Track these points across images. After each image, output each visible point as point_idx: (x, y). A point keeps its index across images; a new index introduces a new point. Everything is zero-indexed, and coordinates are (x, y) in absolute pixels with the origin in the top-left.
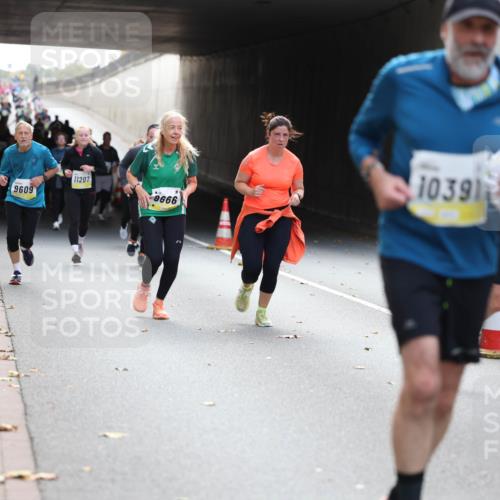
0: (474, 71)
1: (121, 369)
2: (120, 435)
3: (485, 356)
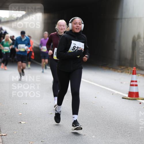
2: (25, 123)
3: (129, 99)
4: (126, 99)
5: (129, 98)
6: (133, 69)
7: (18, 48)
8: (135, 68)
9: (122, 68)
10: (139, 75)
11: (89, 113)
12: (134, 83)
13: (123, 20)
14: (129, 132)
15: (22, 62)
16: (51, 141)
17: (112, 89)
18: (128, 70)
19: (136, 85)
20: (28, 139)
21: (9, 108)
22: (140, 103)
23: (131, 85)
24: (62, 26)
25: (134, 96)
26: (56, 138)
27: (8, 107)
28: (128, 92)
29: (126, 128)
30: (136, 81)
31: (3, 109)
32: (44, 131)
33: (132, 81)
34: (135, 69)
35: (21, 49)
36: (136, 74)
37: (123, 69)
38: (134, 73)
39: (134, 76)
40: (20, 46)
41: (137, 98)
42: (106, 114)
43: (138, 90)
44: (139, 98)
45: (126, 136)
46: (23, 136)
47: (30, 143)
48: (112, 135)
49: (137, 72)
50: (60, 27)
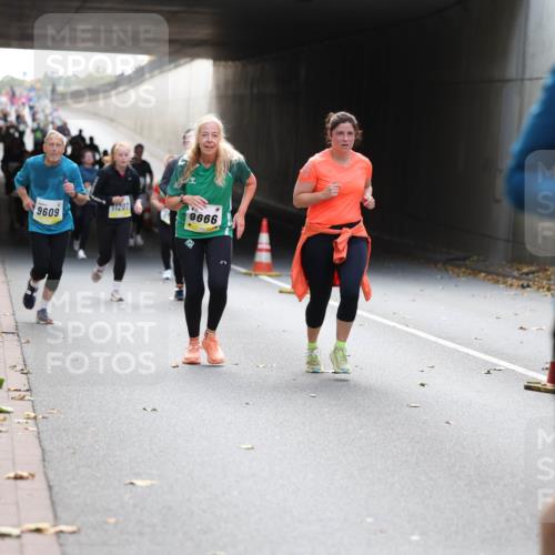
1: (149, 409)
2: (149, 483)
3: (553, 391)
4: (538, 390)
5: (550, 386)
9: (526, 269)
11: (395, 447)
13: (527, 83)
17: (486, 353)
21: (88, 428)
27: (85, 423)
31: (65, 430)
37: (527, 274)
42: (464, 448)
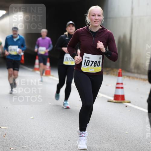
0: (15, 36)
1: (5, 108)
2: (5, 128)
3: (115, 102)
4: (111, 102)
6: (119, 71)
7: (8, 51)
8: (120, 69)
9: (108, 69)
10: (125, 77)
12: (120, 86)
13: (108, 19)
14: (114, 137)
15: (14, 70)
16: (33, 147)
18: (114, 72)
19: (122, 88)
20: (8, 145)
22: (126, 106)
23: (117, 88)
24: (97, 16)
25: (120, 99)
26: (39, 143)
28: (114, 95)
29: (112, 132)
30: (122, 84)
32: (25, 136)
33: (118, 84)
34: (121, 71)
35: (13, 51)
36: (121, 76)
38: (120, 75)
39: (120, 78)
40: (11, 47)
41: (122, 101)
43: (124, 92)
44: (125, 101)
45: (111, 141)
46: (3, 142)
47: (10, 149)
48: (97, 140)
49: (123, 74)
50: (94, 18)
